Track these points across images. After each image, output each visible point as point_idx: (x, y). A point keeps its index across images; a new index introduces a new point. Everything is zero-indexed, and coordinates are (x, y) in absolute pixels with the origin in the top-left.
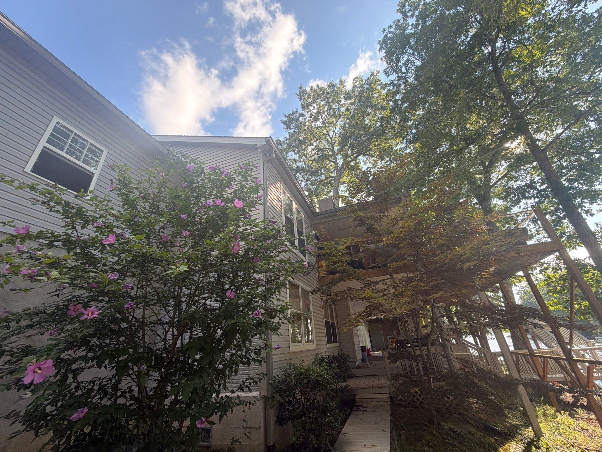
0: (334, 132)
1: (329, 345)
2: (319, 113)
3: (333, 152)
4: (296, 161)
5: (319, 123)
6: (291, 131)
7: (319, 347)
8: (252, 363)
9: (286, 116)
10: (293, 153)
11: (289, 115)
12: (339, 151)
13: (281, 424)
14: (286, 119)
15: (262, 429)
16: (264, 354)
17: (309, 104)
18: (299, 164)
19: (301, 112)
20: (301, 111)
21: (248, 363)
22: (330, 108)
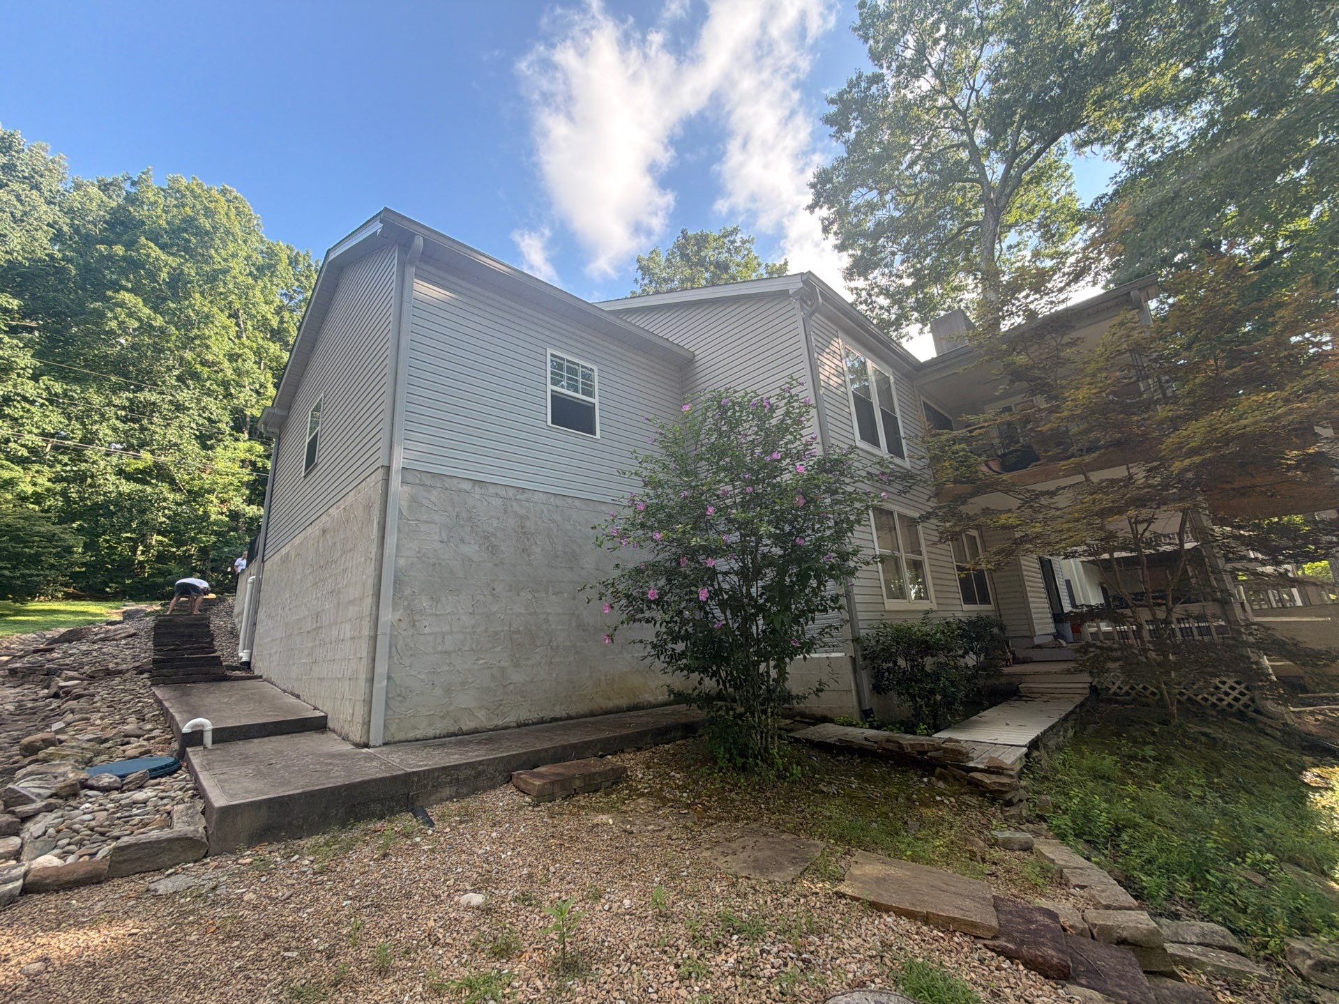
0: (973, 89)
1: (966, 607)
2: (921, 51)
3: (974, 150)
4: (872, 207)
5: (926, 83)
6: (851, 135)
7: (942, 608)
8: (830, 611)
9: (832, 101)
10: (864, 190)
11: (841, 95)
12: (992, 144)
13: (879, 693)
14: (833, 109)
15: (854, 692)
16: (843, 601)
17: (893, 40)
18: (881, 214)
19: (870, 74)
20: (869, 69)
21: (825, 610)
22: (953, 25)
